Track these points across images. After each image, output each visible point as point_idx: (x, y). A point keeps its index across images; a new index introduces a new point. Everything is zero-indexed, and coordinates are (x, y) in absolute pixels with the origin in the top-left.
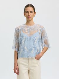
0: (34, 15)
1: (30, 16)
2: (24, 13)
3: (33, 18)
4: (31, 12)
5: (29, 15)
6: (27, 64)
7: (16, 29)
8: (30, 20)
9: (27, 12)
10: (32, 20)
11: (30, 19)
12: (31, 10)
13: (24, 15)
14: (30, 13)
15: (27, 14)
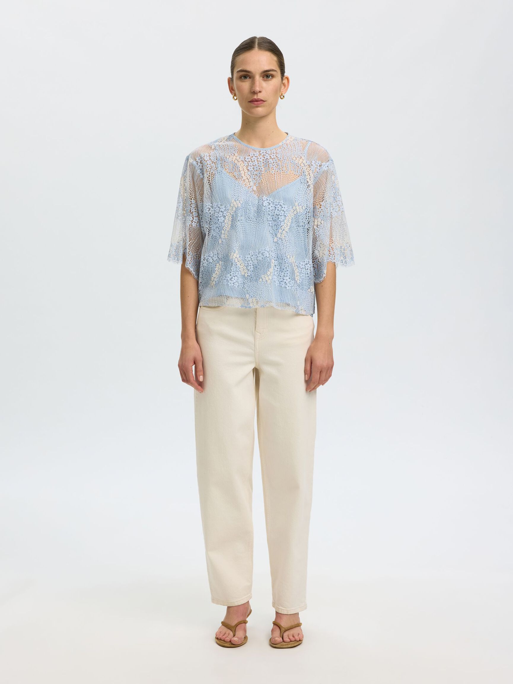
0: (279, 93)
1: (260, 96)
2: (230, 81)
3: (274, 108)
4: (267, 75)
5: (254, 93)
6: (250, 338)
7: (187, 159)
8: (262, 117)
9: (246, 75)
10: (270, 117)
11: (260, 110)
12: (267, 68)
13: (232, 90)
14: (258, 78)
15: (246, 85)
